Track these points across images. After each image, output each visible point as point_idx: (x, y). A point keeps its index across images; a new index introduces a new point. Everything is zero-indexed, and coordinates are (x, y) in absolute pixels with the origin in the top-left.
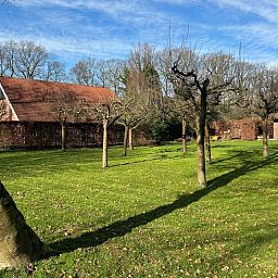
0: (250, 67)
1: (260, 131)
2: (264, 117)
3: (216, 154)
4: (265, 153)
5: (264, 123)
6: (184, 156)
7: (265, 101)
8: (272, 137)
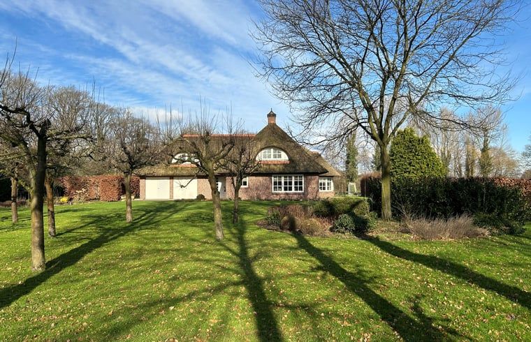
0: (111, 111)
1: (123, 190)
2: (128, 173)
3: (62, 222)
4: (129, 217)
5: (127, 181)
6: (13, 227)
7: (128, 154)
8: (137, 196)
